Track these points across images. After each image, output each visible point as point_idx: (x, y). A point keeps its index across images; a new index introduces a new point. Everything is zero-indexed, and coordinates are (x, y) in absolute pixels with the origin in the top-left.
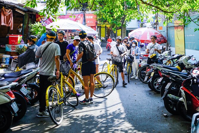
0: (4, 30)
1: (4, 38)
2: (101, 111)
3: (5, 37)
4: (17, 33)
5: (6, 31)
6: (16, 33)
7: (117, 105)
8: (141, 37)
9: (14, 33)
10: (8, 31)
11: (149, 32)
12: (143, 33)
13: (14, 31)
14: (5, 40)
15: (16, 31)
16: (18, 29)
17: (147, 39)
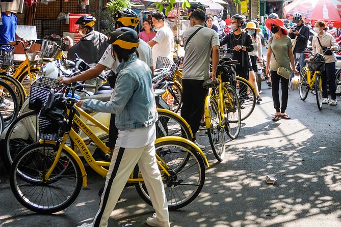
0: (54, 5)
1: (53, 20)
2: (281, 141)
3: (56, 19)
4: (77, 10)
5: (56, 8)
6: (75, 10)
7: (300, 132)
8: (312, 13)
9: (72, 10)
10: (61, 8)
11: (327, 4)
12: (314, 6)
13: (73, 8)
14: (56, 24)
15: (75, 8)
16: (80, 3)
17: (324, 17)
